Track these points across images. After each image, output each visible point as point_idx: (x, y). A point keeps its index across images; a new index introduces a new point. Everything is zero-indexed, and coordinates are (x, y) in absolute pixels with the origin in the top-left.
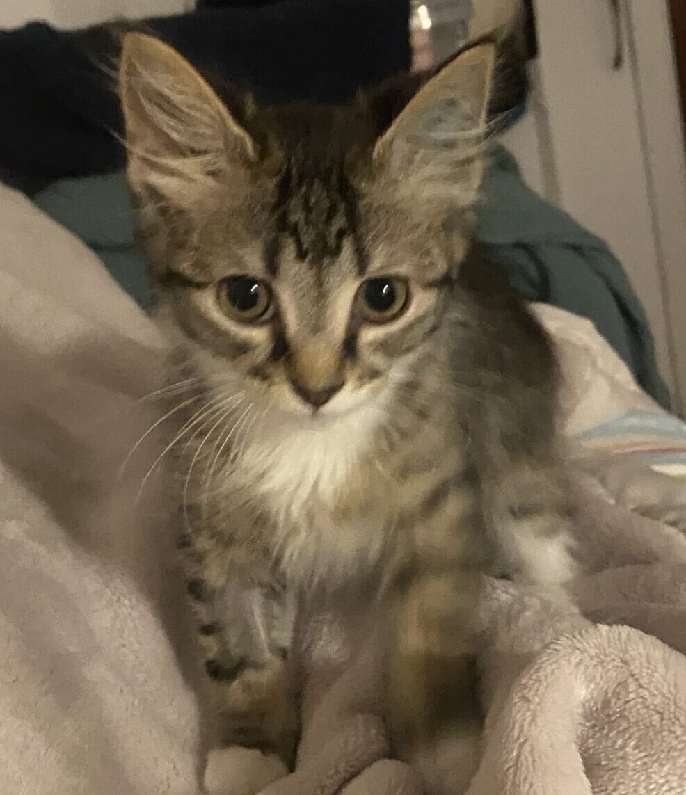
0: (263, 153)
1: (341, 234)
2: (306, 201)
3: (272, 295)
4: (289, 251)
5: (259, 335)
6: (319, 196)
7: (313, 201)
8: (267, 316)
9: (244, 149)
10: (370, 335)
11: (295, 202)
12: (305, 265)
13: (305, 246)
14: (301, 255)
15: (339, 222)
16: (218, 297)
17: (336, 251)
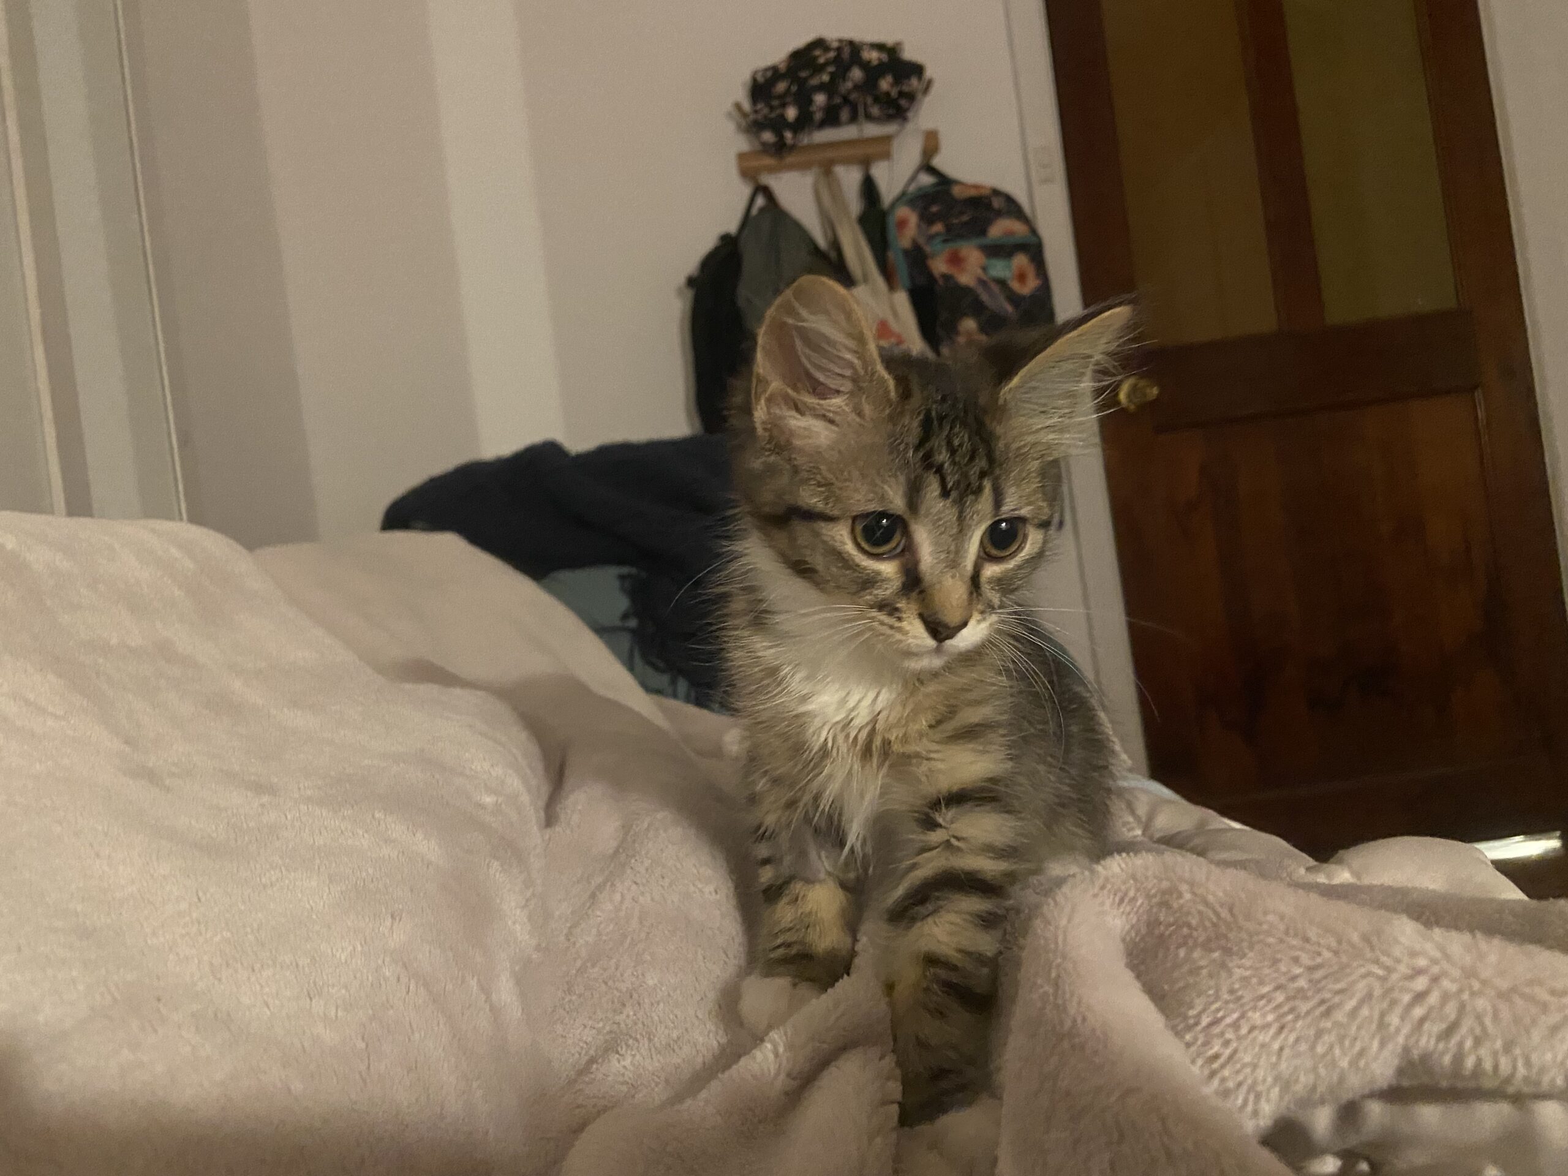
0: (905, 394)
1: (983, 475)
2: (949, 443)
3: (907, 533)
4: (933, 488)
5: (888, 569)
6: (962, 438)
7: (956, 442)
8: (899, 550)
9: (887, 392)
10: (991, 570)
11: (938, 442)
12: (949, 502)
13: (950, 485)
14: (945, 493)
15: (981, 463)
16: (853, 531)
17: (979, 491)
